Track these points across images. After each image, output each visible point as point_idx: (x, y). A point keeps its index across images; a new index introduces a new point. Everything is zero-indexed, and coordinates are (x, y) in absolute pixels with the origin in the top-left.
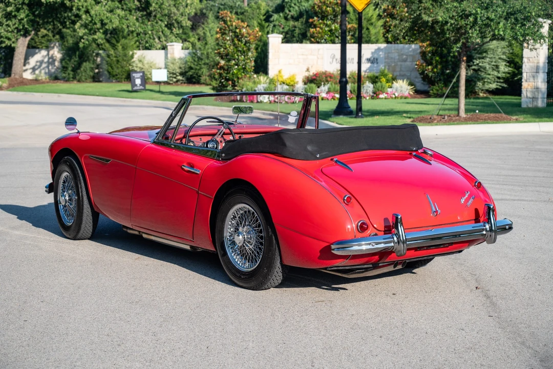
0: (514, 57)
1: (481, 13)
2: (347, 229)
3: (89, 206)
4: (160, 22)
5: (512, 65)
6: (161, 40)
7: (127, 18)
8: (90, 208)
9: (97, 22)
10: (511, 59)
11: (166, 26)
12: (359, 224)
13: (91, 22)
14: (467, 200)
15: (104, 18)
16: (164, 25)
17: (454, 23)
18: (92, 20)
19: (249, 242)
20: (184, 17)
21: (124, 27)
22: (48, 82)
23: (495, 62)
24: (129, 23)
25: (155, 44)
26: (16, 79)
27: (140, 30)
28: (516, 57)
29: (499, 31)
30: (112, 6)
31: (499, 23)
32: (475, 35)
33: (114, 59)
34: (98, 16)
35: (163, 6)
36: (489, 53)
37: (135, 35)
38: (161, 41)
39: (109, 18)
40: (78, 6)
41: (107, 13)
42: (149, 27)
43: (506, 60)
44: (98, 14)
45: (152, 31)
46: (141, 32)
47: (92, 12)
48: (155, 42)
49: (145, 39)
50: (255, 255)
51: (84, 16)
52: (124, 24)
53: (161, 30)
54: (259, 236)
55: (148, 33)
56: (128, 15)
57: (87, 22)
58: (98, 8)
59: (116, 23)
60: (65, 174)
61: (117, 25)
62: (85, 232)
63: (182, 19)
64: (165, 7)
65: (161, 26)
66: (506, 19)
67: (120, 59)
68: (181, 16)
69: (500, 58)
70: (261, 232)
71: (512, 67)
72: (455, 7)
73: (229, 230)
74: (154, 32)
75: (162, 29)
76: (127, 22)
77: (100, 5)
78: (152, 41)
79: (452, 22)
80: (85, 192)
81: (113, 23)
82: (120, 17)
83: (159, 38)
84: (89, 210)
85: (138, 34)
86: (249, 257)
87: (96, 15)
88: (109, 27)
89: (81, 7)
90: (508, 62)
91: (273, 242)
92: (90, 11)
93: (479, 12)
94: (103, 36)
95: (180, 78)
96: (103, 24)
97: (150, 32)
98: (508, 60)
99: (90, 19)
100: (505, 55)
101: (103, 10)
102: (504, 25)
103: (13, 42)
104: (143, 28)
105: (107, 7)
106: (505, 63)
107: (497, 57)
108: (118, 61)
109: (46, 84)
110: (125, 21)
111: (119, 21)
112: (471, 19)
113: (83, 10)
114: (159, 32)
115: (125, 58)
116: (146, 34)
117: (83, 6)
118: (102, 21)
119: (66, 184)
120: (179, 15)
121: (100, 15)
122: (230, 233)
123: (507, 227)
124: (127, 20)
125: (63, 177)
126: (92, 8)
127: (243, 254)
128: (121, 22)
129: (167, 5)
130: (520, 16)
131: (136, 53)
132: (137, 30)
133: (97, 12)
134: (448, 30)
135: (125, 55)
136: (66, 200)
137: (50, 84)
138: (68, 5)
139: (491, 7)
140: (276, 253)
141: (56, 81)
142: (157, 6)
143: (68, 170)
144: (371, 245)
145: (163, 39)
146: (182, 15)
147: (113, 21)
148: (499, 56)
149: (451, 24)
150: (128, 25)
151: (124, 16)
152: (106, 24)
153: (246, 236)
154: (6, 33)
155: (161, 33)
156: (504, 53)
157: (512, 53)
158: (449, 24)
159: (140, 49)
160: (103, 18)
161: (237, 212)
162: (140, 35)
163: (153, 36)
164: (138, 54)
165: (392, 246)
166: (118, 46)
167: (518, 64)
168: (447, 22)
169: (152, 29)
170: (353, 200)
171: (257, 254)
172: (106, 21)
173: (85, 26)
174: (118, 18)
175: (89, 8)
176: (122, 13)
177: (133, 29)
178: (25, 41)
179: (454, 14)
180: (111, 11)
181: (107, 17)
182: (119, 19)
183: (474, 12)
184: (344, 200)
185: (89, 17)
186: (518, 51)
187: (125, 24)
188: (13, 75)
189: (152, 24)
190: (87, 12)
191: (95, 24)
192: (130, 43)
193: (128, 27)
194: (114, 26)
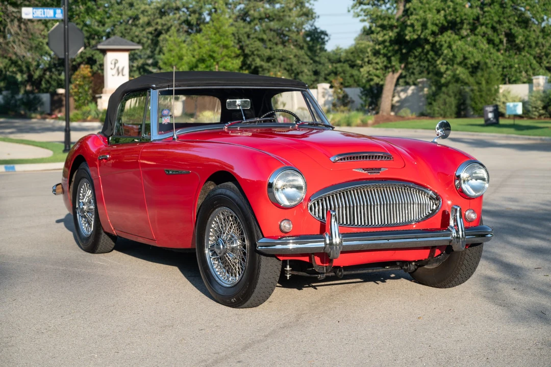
4: (528, 55)
6: (528, 73)
7: (490, 52)
9: (458, 56)
13: (452, 56)
15: (466, 53)
18: (454, 54)
21: (488, 61)
22: (413, 119)
24: (493, 57)
25: (521, 78)
26: (383, 116)
27: (507, 64)
30: (474, 40)
33: (478, 94)
34: (460, 51)
38: (527, 75)
39: (471, 52)
40: (441, 42)
41: (470, 48)
42: (516, 60)
44: (460, 49)
45: (519, 64)
46: (507, 66)
47: (454, 47)
48: (521, 76)
49: (511, 73)
51: (446, 52)
53: (528, 63)
55: (514, 67)
57: (449, 57)
58: (461, 43)
59: (479, 57)
61: (479, 59)
65: (529, 59)
67: (484, 94)
74: (521, 66)
75: (530, 61)
78: (518, 75)
81: (474, 58)
82: (484, 51)
83: (526, 72)
85: (503, 68)
87: (458, 50)
88: (471, 61)
89: (444, 43)
92: (452, 46)
95: (542, 112)
96: (465, 59)
97: (516, 66)
99: (451, 54)
103: (382, 80)
104: (509, 62)
108: (481, 96)
109: (412, 121)
110: (489, 55)
111: (482, 55)
113: (446, 45)
115: (488, 93)
116: (511, 68)
118: (463, 55)
121: (462, 50)
124: (491, 54)
126: (454, 43)
128: (484, 56)
131: (501, 88)
132: (502, 64)
133: (458, 47)
135: (490, 90)
137: (416, 120)
138: (431, 40)
141: (422, 117)
142: (524, 39)
145: (531, 72)
147: (475, 55)
150: (492, 59)
151: (487, 49)
152: (467, 58)
154: (374, 71)
155: (528, 66)
159: (505, 83)
162: (505, 69)
163: (520, 69)
164: (503, 88)
166: (482, 81)
169: (519, 62)
172: (468, 55)
173: (447, 61)
174: (480, 52)
175: (452, 43)
176: (486, 47)
177: (498, 63)
178: (393, 78)
180: (474, 46)
181: (469, 52)
185: (450, 51)
188: (381, 112)
189: (520, 57)
190: (449, 47)
191: (456, 57)
192: (494, 77)
194: (476, 60)
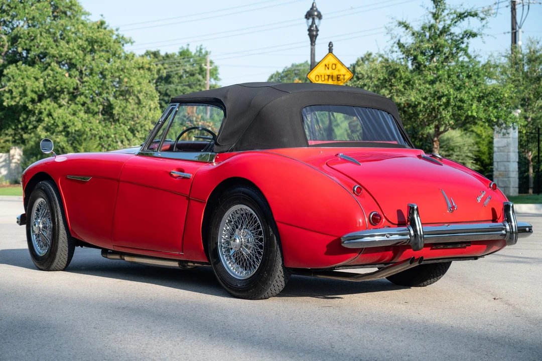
0: (480, 155)
1: (454, 94)
2: (358, 222)
3: (65, 232)
4: (123, 126)
5: (479, 163)
6: (124, 143)
7: (89, 121)
8: (66, 234)
9: (59, 124)
10: (478, 157)
11: (129, 130)
12: (371, 216)
13: (53, 124)
14: (483, 200)
16: (127, 129)
17: (427, 104)
18: (55, 122)
19: (247, 246)
20: (147, 121)
21: (87, 130)
22: (8, 186)
23: (462, 160)
24: (92, 126)
27: (103, 133)
28: (483, 155)
29: (472, 112)
30: (74, 109)
31: (472, 105)
32: (448, 117)
34: (61, 119)
35: (126, 109)
36: (455, 150)
37: (98, 139)
38: (124, 145)
39: (72, 121)
40: (40, 109)
41: (70, 116)
42: (112, 131)
43: (473, 158)
44: (61, 117)
45: (115, 134)
46: (104, 136)
47: (55, 115)
48: (118, 145)
49: (108, 142)
50: (254, 261)
51: (46, 119)
52: (86, 127)
53: (124, 134)
54: (257, 239)
55: (111, 137)
56: (91, 118)
57: (49, 124)
58: (60, 111)
59: (79, 126)
60: (40, 200)
61: (80, 128)
62: (60, 261)
63: (145, 123)
64: (129, 110)
65: (124, 130)
66: (479, 101)
68: (144, 120)
69: (467, 156)
70: (260, 233)
71: (479, 165)
72: (428, 89)
73: (223, 236)
74: (117, 136)
75: (125, 132)
76: (90, 125)
77: (63, 108)
78: (114, 144)
79: (425, 103)
80: (61, 217)
81: (75, 126)
82: (83, 120)
83: (122, 142)
84: (65, 236)
85: (100, 138)
86: (246, 264)
87: (59, 118)
88: (72, 130)
89: (43, 110)
90: (475, 160)
91: (274, 242)
92: (52, 114)
93: (452, 92)
94: (65, 139)
96: (66, 127)
97: (113, 136)
98: (475, 157)
99: (52, 122)
100: (472, 153)
101: (66, 113)
102: (477, 106)
104: (105, 132)
105: (70, 110)
106: (472, 161)
107: (464, 155)
109: (6, 188)
110: (88, 124)
111: (82, 124)
112: (444, 100)
113: (46, 113)
114: (122, 135)
116: (108, 138)
117: (45, 109)
118: (64, 123)
119: (40, 213)
120: (142, 119)
121: (62, 118)
122: (224, 239)
123: (527, 229)
124: (90, 123)
125: (37, 204)
126: (54, 111)
127: (239, 260)
128: (84, 125)
129: (130, 108)
130: (492, 99)
132: (100, 134)
133: (59, 115)
134: (421, 111)
136: (40, 227)
137: (11, 188)
138: (30, 108)
139: (463, 88)
140: (278, 255)
141: (17, 185)
142: (120, 110)
143: (43, 195)
144: (385, 237)
146: (146, 119)
147: (76, 124)
148: (466, 154)
149: (424, 105)
150: (91, 128)
151: (87, 119)
152: (68, 127)
153: (243, 240)
155: (124, 137)
156: (471, 151)
157: (478, 151)
158: (422, 106)
160: (66, 121)
161: (232, 215)
162: (102, 138)
163: (116, 139)
165: (408, 239)
166: (80, 149)
167: (484, 162)
168: (419, 103)
169: (115, 132)
170: (363, 191)
171: (255, 260)
172: (68, 124)
173: (47, 129)
174: (80, 121)
175: (52, 111)
176: (85, 116)
177: (96, 133)
179: (427, 95)
180: (74, 114)
181: (70, 120)
182: (81, 123)
183: (447, 92)
184: (354, 190)
185: (51, 119)
186: (484, 149)
187: (88, 127)
189: (115, 127)
190: (50, 115)
191: (57, 126)
192: (92, 146)
193: (91, 130)
194: (77, 129)
